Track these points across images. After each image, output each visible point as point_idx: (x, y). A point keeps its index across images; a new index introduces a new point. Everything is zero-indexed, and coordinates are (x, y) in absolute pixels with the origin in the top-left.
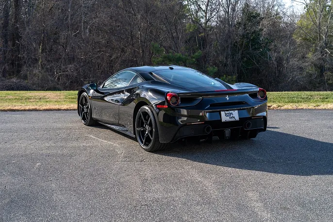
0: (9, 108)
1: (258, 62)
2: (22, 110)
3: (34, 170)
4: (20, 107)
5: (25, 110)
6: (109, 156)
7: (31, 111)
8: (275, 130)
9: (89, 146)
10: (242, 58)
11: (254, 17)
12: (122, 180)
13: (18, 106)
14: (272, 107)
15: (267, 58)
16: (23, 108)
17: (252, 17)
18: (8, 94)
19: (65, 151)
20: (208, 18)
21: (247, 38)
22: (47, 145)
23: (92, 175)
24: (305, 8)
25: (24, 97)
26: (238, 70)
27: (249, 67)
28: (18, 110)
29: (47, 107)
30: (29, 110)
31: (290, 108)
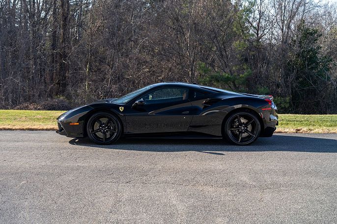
1: (315, 82)
4: (39, 127)
10: (297, 79)
11: (311, 34)
14: (301, 131)
15: (325, 78)
16: (41, 128)
17: (308, 33)
20: (259, 35)
21: (303, 57)
26: (292, 91)
27: (305, 88)
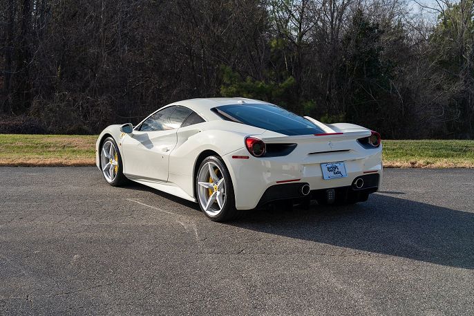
0: (20, 161)
1: (376, 94)
2: (40, 166)
3: (70, 267)
4: (37, 161)
5: (44, 165)
6: (186, 243)
7: (54, 166)
8: (399, 196)
9: (152, 226)
10: (353, 89)
12: (215, 287)
13: (33, 158)
15: (389, 89)
16: (40, 162)
18: (16, 140)
19: (116, 235)
20: (302, 30)
21: (361, 60)
22: (85, 222)
23: (165, 277)
24: (439, 18)
25: (40, 144)
26: (346, 107)
27: (363, 103)
28: (33, 165)
29: (78, 161)
30: (50, 165)
31: (445, 165)
